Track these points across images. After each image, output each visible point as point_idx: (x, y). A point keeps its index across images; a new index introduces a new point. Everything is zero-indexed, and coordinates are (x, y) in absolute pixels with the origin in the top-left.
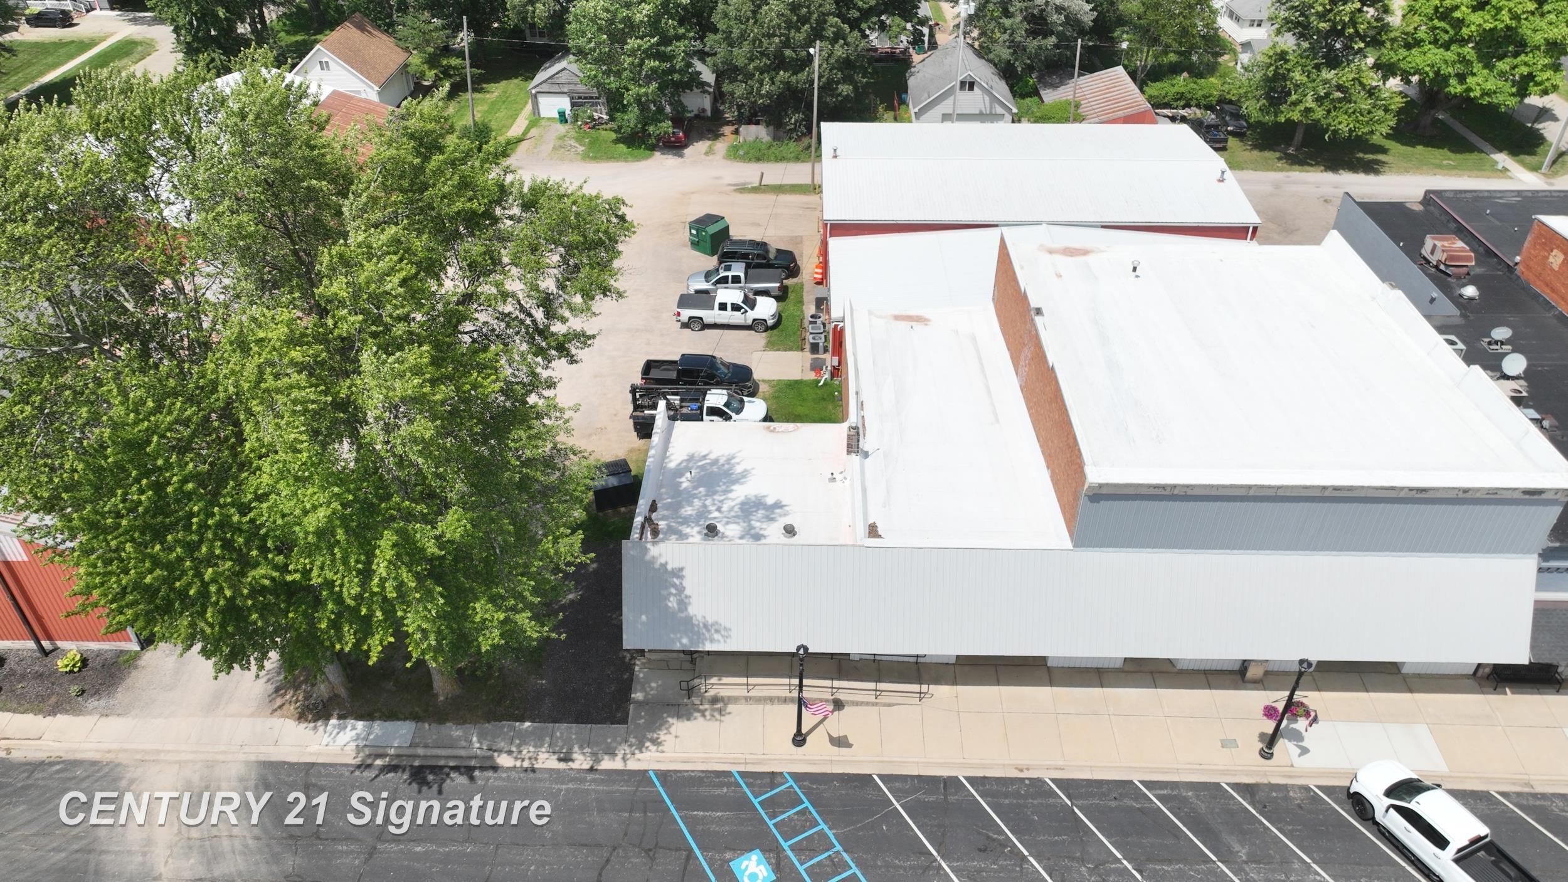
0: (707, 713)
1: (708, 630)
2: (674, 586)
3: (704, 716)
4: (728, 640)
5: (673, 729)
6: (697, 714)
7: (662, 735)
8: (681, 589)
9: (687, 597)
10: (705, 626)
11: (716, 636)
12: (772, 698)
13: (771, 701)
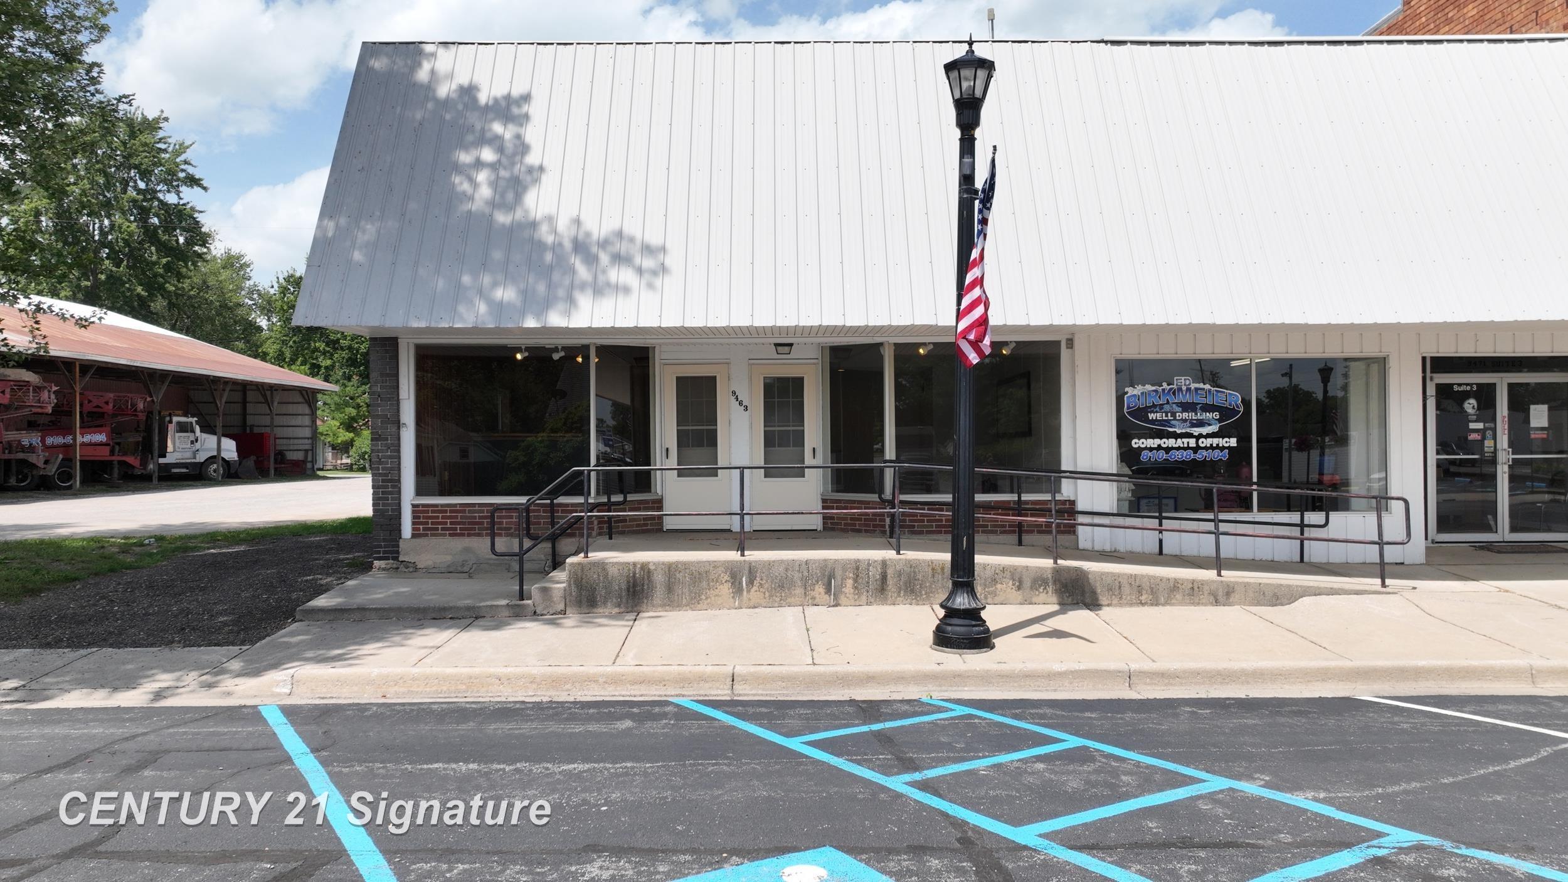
0: (568, 620)
2: (494, 141)
8: (515, 151)
9: (530, 169)
12: (831, 576)
13: (828, 590)
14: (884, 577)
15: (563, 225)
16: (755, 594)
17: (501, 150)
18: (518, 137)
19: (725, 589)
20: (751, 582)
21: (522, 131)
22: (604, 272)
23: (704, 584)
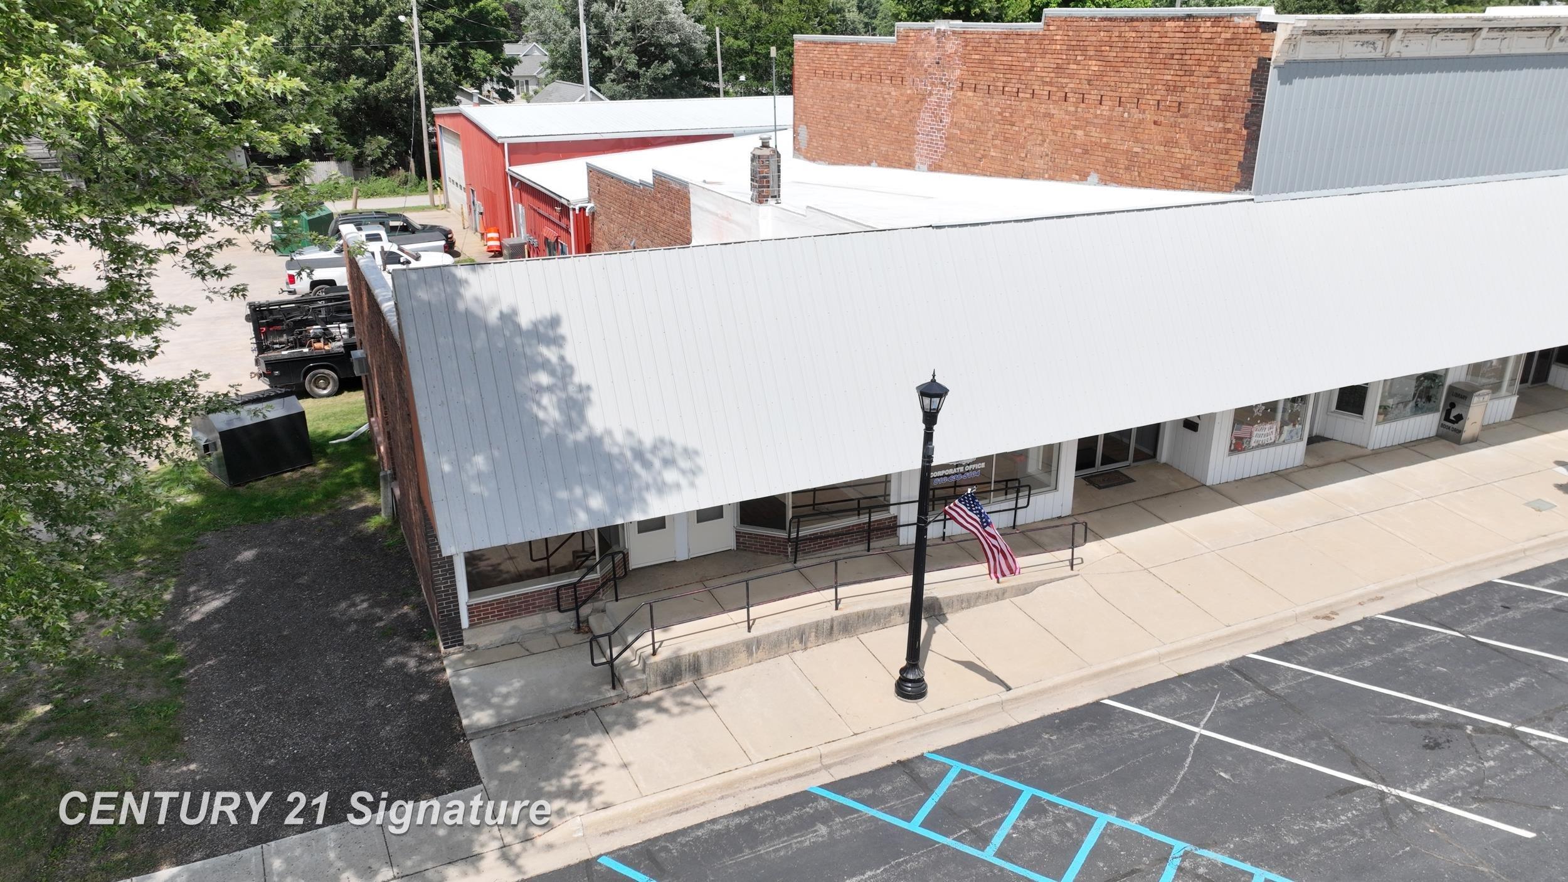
0: (668, 703)
1: (647, 465)
2: (545, 365)
3: (661, 710)
4: (700, 481)
5: (603, 755)
6: (643, 714)
7: (584, 773)
8: (564, 372)
9: (580, 389)
10: (639, 455)
11: (670, 476)
12: (803, 633)
13: (801, 642)
14: (832, 627)
15: (619, 437)
16: (760, 654)
17: (552, 373)
18: (562, 358)
19: (743, 656)
20: (758, 648)
21: (562, 352)
22: (660, 473)
23: (731, 655)
